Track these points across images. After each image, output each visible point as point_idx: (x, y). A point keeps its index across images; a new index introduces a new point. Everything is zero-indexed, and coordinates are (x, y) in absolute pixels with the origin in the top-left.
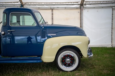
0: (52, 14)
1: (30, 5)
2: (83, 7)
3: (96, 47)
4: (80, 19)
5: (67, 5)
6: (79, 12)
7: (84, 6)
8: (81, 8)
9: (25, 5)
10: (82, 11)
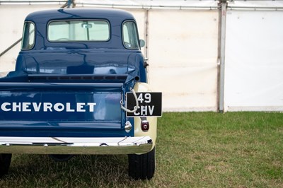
0: (147, 23)
2: (227, 7)
3: (257, 112)
4: (217, 36)
6: (215, 20)
7: (229, 5)
8: (220, 9)
10: (223, 17)
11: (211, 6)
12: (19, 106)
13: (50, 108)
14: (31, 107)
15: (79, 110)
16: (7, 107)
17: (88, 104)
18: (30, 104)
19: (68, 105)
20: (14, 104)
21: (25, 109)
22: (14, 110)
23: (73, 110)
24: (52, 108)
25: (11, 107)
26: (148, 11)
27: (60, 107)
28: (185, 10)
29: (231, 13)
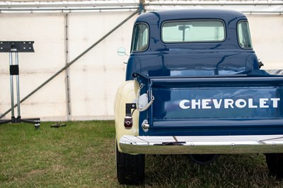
1: (161, 5)
5: (255, 5)
9: (148, 5)
11: (281, 10)
12: (199, 104)
13: (231, 104)
14: (211, 104)
15: (262, 106)
16: (186, 105)
17: (272, 99)
18: (210, 100)
19: (251, 101)
20: (193, 102)
21: (204, 107)
22: (194, 107)
23: (256, 107)
24: (234, 105)
25: (190, 104)
27: (242, 103)
28: (255, 16)
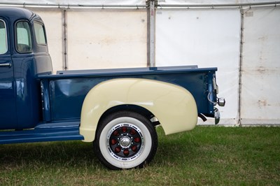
11: (138, 4)
26: (65, 11)
28: (108, 10)
29: (161, 13)
